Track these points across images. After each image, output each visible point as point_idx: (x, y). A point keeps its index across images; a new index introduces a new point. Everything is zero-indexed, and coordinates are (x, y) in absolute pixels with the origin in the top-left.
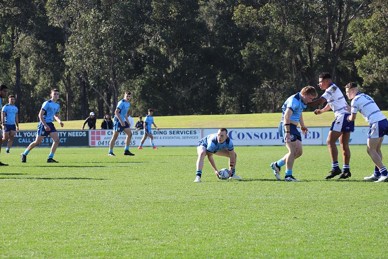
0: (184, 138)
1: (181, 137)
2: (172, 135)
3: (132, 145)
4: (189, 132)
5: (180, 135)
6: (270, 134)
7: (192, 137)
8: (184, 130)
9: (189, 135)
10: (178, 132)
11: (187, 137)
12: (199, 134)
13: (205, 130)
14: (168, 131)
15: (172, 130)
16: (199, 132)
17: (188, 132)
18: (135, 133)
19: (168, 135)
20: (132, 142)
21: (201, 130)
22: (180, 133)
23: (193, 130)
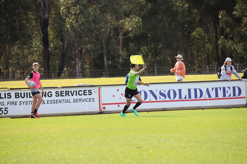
0: (75, 101)
1: (72, 101)
2: (60, 98)
3: (3, 115)
4: (82, 93)
5: (71, 98)
6: (180, 90)
7: (85, 100)
8: (75, 90)
9: (83, 97)
10: (67, 93)
11: (80, 100)
12: (95, 95)
13: (103, 89)
14: (54, 92)
15: (59, 91)
16: (96, 92)
17: (80, 93)
18: (7, 96)
19: (54, 98)
20: (3, 110)
21: (97, 88)
22: (70, 94)
23: (88, 89)
